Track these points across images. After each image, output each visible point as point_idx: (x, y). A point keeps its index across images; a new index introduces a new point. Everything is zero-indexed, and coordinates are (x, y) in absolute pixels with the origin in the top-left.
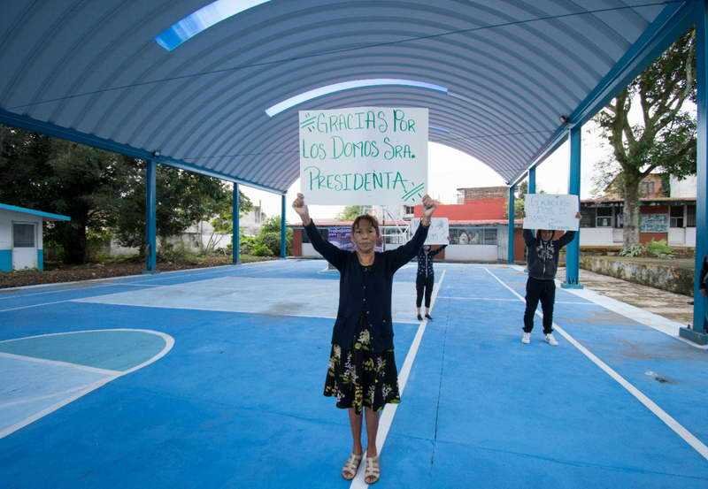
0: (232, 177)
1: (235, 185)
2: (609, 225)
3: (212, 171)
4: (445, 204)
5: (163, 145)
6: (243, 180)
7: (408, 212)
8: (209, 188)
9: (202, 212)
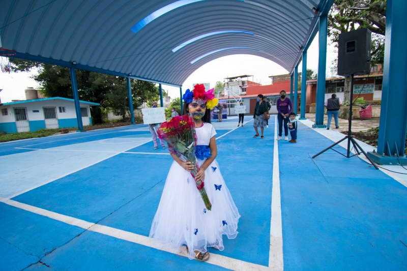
0: (159, 81)
1: (160, 84)
2: (343, 91)
3: (150, 79)
4: (263, 85)
5: (132, 71)
6: (163, 82)
7: (243, 91)
8: (150, 87)
9: (145, 98)
